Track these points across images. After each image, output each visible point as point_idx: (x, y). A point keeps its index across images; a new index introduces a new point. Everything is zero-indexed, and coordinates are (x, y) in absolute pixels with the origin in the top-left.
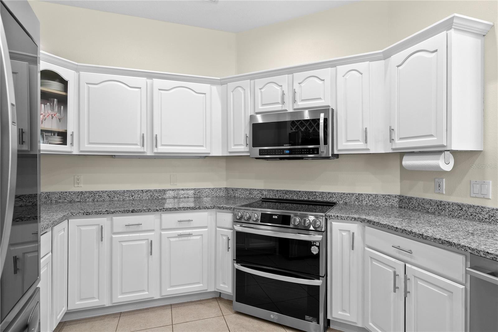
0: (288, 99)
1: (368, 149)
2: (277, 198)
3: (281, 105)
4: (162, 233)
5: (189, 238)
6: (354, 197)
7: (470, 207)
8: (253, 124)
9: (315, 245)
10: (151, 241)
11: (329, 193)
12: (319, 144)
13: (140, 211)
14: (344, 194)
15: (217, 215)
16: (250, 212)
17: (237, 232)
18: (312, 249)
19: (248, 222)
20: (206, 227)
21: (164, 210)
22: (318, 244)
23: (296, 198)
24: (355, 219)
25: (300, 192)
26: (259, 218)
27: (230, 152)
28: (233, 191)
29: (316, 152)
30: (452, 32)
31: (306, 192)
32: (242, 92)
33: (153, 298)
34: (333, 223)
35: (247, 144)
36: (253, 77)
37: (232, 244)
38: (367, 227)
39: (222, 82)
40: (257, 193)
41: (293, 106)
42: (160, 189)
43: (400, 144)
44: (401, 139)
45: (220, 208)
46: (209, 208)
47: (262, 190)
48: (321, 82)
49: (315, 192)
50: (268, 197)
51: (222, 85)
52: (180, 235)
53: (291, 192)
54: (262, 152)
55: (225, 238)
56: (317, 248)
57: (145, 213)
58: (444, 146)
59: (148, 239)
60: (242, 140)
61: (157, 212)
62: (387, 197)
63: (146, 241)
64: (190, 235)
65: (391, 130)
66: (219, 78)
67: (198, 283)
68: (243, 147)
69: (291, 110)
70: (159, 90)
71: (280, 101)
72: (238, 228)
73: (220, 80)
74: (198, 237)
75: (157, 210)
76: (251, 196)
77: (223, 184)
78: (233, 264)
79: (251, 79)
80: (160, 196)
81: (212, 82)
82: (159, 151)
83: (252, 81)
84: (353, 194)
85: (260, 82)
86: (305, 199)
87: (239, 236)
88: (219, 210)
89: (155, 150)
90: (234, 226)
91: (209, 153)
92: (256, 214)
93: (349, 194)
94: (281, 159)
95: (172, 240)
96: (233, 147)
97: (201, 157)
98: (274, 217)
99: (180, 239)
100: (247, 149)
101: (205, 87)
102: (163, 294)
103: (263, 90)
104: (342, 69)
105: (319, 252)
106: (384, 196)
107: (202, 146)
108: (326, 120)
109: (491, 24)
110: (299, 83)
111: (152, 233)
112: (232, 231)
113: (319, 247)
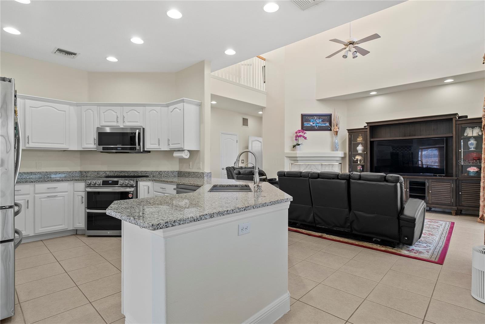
0: (120, 120)
1: (160, 149)
2: (116, 175)
3: (116, 123)
4: (35, 195)
5: (55, 198)
6: (157, 173)
7: (196, 172)
8: (99, 132)
9: (131, 193)
10: (28, 201)
11: (145, 171)
12: (136, 145)
13: (20, 182)
14: (153, 171)
15: (75, 184)
16: (95, 180)
17: (88, 192)
18: (129, 195)
19: (94, 186)
20: (67, 192)
21: (37, 182)
22: (132, 193)
23: (127, 175)
24: (150, 180)
25: (129, 171)
26: (101, 183)
27: (83, 148)
28: (85, 172)
29: (134, 149)
30: (185, 104)
31: (133, 171)
32: (91, 112)
33: (29, 235)
34: (140, 183)
35: (95, 144)
36: (99, 105)
37: (85, 200)
38: (154, 183)
39: (77, 105)
40: (102, 173)
41: (123, 124)
42: (27, 172)
43: (173, 147)
44: (172, 144)
45: (76, 180)
46: (69, 181)
47: (106, 171)
48: (138, 114)
49: (138, 171)
50: (110, 175)
51: (77, 106)
52: (49, 197)
53: (124, 172)
54: (104, 149)
55: (80, 197)
56: (131, 195)
57: (23, 184)
58: (182, 148)
59: (25, 200)
60: (92, 141)
61: (32, 183)
62: (172, 172)
63: (24, 201)
64: (55, 196)
65: (169, 140)
66: (75, 102)
67: (62, 225)
68: (92, 145)
69: (122, 127)
70: (30, 107)
71: (115, 120)
72: (89, 190)
73: (76, 103)
74: (61, 198)
75: (32, 182)
76: (99, 175)
77: (78, 169)
78: (86, 210)
79: (98, 106)
80: (28, 176)
81: (70, 104)
82: (30, 146)
83: (98, 107)
84: (157, 171)
85: (103, 109)
86: (132, 175)
87: (89, 194)
88: (76, 181)
89: (27, 145)
90: (86, 189)
91: (68, 148)
92: (100, 182)
93: (155, 171)
94: (116, 152)
95: (42, 199)
96: (85, 145)
97: (61, 151)
98: (110, 182)
99: (49, 199)
100: (95, 147)
101: (65, 107)
102: (36, 232)
103: (105, 113)
104: (149, 108)
105: (132, 196)
106: (171, 172)
107: (63, 144)
108: (139, 133)
109: (201, 102)
110: (127, 113)
111: (28, 196)
112: (85, 192)
113: (132, 194)
